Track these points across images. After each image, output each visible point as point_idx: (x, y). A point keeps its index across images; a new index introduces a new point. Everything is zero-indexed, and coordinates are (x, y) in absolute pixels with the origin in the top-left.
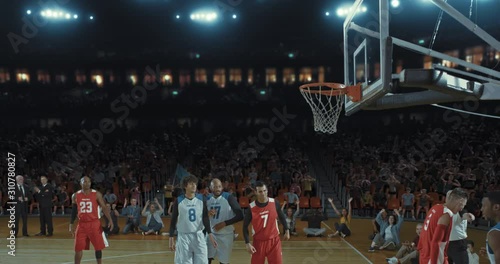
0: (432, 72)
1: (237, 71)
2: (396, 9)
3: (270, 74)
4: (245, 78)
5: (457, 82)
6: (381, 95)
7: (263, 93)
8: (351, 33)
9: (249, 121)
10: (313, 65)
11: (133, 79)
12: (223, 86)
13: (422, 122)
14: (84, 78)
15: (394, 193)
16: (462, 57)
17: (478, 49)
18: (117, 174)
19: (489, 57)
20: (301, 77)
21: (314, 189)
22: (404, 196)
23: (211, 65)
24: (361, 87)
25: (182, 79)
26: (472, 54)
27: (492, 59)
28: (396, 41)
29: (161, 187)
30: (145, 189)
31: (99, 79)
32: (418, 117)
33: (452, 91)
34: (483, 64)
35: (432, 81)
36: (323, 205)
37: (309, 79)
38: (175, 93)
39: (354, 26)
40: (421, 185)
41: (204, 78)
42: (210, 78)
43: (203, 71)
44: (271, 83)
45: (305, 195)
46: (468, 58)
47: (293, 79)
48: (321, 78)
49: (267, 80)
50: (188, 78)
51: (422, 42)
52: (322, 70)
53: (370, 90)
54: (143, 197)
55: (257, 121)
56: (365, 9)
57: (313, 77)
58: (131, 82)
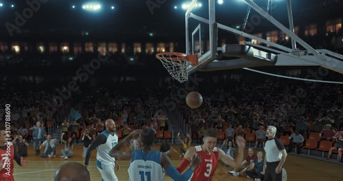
0: (243, 47)
1: (115, 44)
2: (221, 6)
3: (137, 47)
4: (119, 49)
5: (260, 54)
6: (210, 61)
7: (132, 59)
8: (191, 20)
9: (122, 79)
10: (166, 41)
11: (42, 48)
12: (104, 54)
13: (239, 81)
14: (6, 47)
15: (220, 128)
16: (264, 38)
17: (274, 33)
18: (29, 114)
19: (282, 38)
20: (158, 49)
21: (166, 125)
22: (227, 130)
23: (96, 40)
24: (197, 55)
25: (76, 50)
26: (271, 36)
27: (283, 39)
28: (220, 26)
29: (60, 124)
30: (49, 125)
31: (17, 49)
32: (236, 77)
33: (256, 59)
34: (278, 42)
35: (243, 53)
36: (173, 136)
37: (164, 50)
38: (71, 59)
39: (193, 15)
40: (238, 122)
41: (91, 49)
42: (96, 49)
43: (91, 44)
44: (137, 53)
45: (161, 130)
46: (268, 38)
47: (153, 51)
48: (172, 50)
49: (135, 51)
50: (80, 49)
51: (238, 27)
52: (172, 44)
53: (203, 58)
54: (47, 131)
55: (128, 79)
56: (200, 5)
57: (166, 49)
58: (40, 50)
